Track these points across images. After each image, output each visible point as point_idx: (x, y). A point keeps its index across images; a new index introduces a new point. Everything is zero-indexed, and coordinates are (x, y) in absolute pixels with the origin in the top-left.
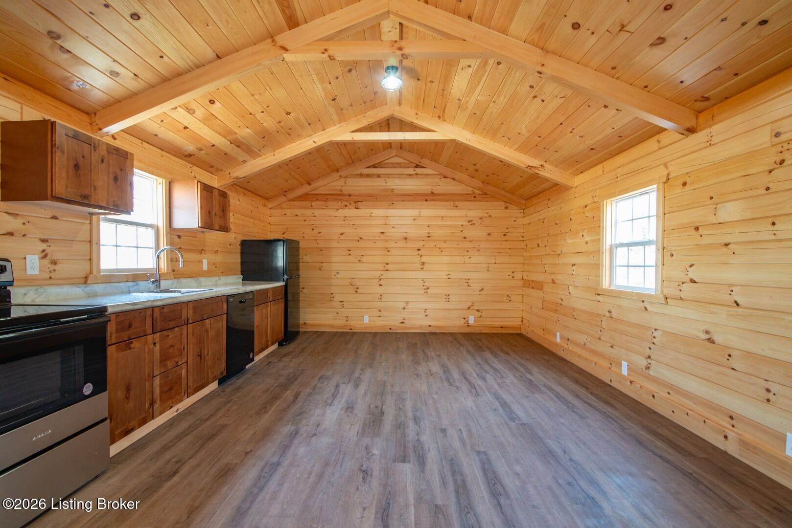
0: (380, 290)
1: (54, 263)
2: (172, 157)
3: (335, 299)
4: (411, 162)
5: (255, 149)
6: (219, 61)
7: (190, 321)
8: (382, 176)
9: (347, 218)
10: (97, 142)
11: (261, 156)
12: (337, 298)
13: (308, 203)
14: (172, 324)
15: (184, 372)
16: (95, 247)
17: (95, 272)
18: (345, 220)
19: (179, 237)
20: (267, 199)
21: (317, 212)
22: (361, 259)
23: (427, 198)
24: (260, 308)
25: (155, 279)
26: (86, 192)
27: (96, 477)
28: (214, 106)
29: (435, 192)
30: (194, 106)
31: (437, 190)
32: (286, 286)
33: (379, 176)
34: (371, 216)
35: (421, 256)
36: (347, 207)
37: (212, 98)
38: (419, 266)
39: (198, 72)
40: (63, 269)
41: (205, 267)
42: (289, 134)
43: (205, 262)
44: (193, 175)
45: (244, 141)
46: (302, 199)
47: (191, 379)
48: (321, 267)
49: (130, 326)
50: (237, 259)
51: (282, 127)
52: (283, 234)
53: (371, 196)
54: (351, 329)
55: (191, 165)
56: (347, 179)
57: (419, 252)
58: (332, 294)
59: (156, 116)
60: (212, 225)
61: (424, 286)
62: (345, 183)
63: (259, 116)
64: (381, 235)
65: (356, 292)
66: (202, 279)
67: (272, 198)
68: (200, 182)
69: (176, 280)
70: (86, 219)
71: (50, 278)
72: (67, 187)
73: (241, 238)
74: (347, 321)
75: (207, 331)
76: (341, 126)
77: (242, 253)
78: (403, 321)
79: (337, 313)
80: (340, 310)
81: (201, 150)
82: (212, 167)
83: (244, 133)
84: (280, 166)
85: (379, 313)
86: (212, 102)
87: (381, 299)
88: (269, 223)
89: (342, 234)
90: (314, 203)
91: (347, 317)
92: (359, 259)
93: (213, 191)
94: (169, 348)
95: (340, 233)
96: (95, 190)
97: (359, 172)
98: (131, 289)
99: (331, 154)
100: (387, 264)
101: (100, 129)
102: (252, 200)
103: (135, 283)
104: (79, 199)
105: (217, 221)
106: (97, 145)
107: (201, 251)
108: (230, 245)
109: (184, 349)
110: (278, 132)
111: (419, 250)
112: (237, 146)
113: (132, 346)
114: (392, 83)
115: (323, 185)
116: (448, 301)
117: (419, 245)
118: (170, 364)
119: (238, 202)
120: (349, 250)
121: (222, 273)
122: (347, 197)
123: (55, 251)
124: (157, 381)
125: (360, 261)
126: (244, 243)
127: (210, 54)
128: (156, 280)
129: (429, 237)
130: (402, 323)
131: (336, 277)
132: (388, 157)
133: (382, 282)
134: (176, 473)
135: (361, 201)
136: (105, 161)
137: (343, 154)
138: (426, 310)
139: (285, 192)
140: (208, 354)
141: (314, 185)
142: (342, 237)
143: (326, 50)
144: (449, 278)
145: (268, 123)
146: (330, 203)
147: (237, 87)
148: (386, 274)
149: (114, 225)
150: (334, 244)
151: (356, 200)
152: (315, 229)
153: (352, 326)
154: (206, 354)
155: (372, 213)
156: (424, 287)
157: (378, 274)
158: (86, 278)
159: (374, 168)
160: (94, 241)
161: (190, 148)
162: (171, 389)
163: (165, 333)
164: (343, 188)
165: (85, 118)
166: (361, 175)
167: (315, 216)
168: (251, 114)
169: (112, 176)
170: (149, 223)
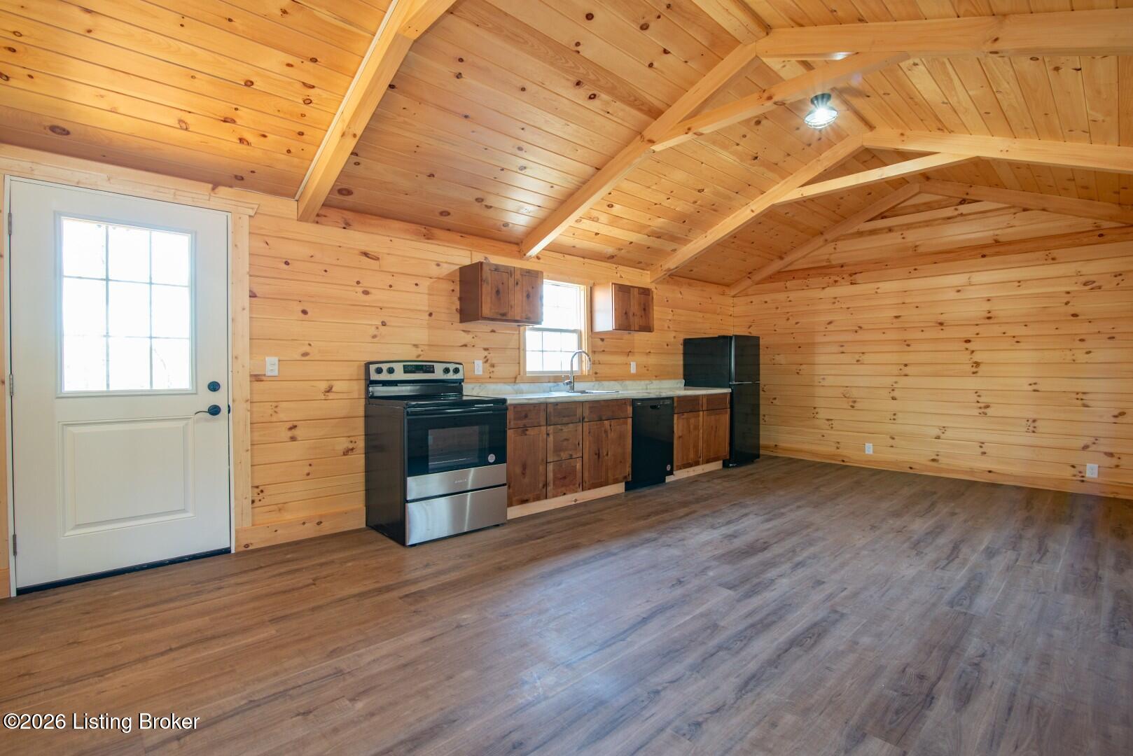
0: (893, 406)
1: (493, 366)
2: (592, 261)
3: (817, 416)
4: (950, 197)
5: (679, 235)
6: (600, 172)
7: (586, 420)
8: (896, 228)
9: (838, 299)
10: (513, 269)
11: (692, 241)
12: (823, 414)
13: (780, 284)
14: (565, 420)
15: (579, 466)
16: (522, 352)
17: (522, 373)
18: (834, 303)
19: (602, 340)
20: (728, 285)
21: (793, 295)
22: (860, 359)
23: (985, 252)
24: (684, 417)
25: (571, 380)
26: (504, 311)
27: (498, 525)
28: (613, 208)
29: (1002, 239)
30: (595, 214)
31: (1006, 234)
32: (731, 394)
33: (890, 230)
34: (876, 292)
35: (973, 352)
36: (838, 284)
37: (609, 203)
38: (969, 368)
39: (585, 187)
40: (500, 371)
41: (633, 369)
42: (715, 210)
43: (633, 365)
44: (619, 275)
45: (662, 231)
46: (772, 280)
47: (586, 475)
48: (800, 370)
49: (526, 416)
50: (679, 360)
51: (701, 206)
52: (749, 328)
53: (877, 262)
54: (843, 461)
55: (615, 266)
56: (838, 243)
57: (967, 345)
58: (815, 408)
59: (566, 231)
60: (630, 326)
61: (978, 402)
62: (835, 248)
63: (666, 203)
64: (895, 320)
65: (853, 407)
66: (628, 383)
67: (733, 283)
68: (615, 284)
69: (597, 383)
70: (516, 330)
71: (490, 377)
72: (491, 309)
73: (682, 337)
74: (838, 448)
75: (606, 432)
76: (786, 182)
77: (685, 354)
78: (936, 457)
79: (823, 436)
80: (826, 431)
81: (620, 249)
82: (640, 263)
83: (658, 223)
84: (721, 244)
85: (891, 442)
86: (611, 206)
87: (894, 419)
88: (731, 315)
89: (830, 323)
90: (788, 284)
91: (838, 443)
92: (858, 358)
93: (632, 291)
94: (563, 441)
95: (827, 322)
96: (511, 307)
97: (855, 230)
98: (552, 389)
99: (793, 216)
100: (906, 365)
101: (525, 255)
102: (703, 290)
103: (555, 384)
104: (499, 317)
105: (636, 321)
106: (513, 272)
107: (629, 353)
108: (667, 345)
109: (579, 444)
110: (698, 212)
111: (968, 341)
112: (658, 237)
113: (527, 433)
114: (822, 116)
115: (799, 258)
116: (1034, 432)
117: (969, 333)
118: (564, 455)
119: (680, 295)
120: (842, 346)
121: (656, 376)
122: (839, 269)
123: (494, 357)
124: (551, 467)
125: (858, 361)
126: (687, 342)
127: (590, 170)
128: (570, 382)
129: (989, 318)
130: (933, 460)
131: (820, 384)
132: (905, 199)
133: (895, 394)
134: (543, 537)
135: (861, 273)
136: (519, 283)
137: (815, 212)
138: (983, 443)
139: (750, 273)
140: (607, 455)
141: (788, 259)
142: (831, 327)
143: (689, 129)
144: (1035, 391)
145: (681, 207)
146: (811, 281)
147: (626, 186)
148: (903, 381)
149: (540, 333)
150: (819, 339)
151: (851, 272)
152: (791, 318)
153: (845, 456)
154: (605, 454)
155: (878, 288)
156: (979, 405)
157: (889, 381)
158: (516, 378)
159: (882, 218)
160: (522, 348)
161: (610, 250)
162: (565, 478)
163: (559, 427)
164: (832, 257)
165: (515, 248)
166: (860, 234)
167: (790, 301)
168: (656, 204)
169: (525, 295)
170: (573, 329)
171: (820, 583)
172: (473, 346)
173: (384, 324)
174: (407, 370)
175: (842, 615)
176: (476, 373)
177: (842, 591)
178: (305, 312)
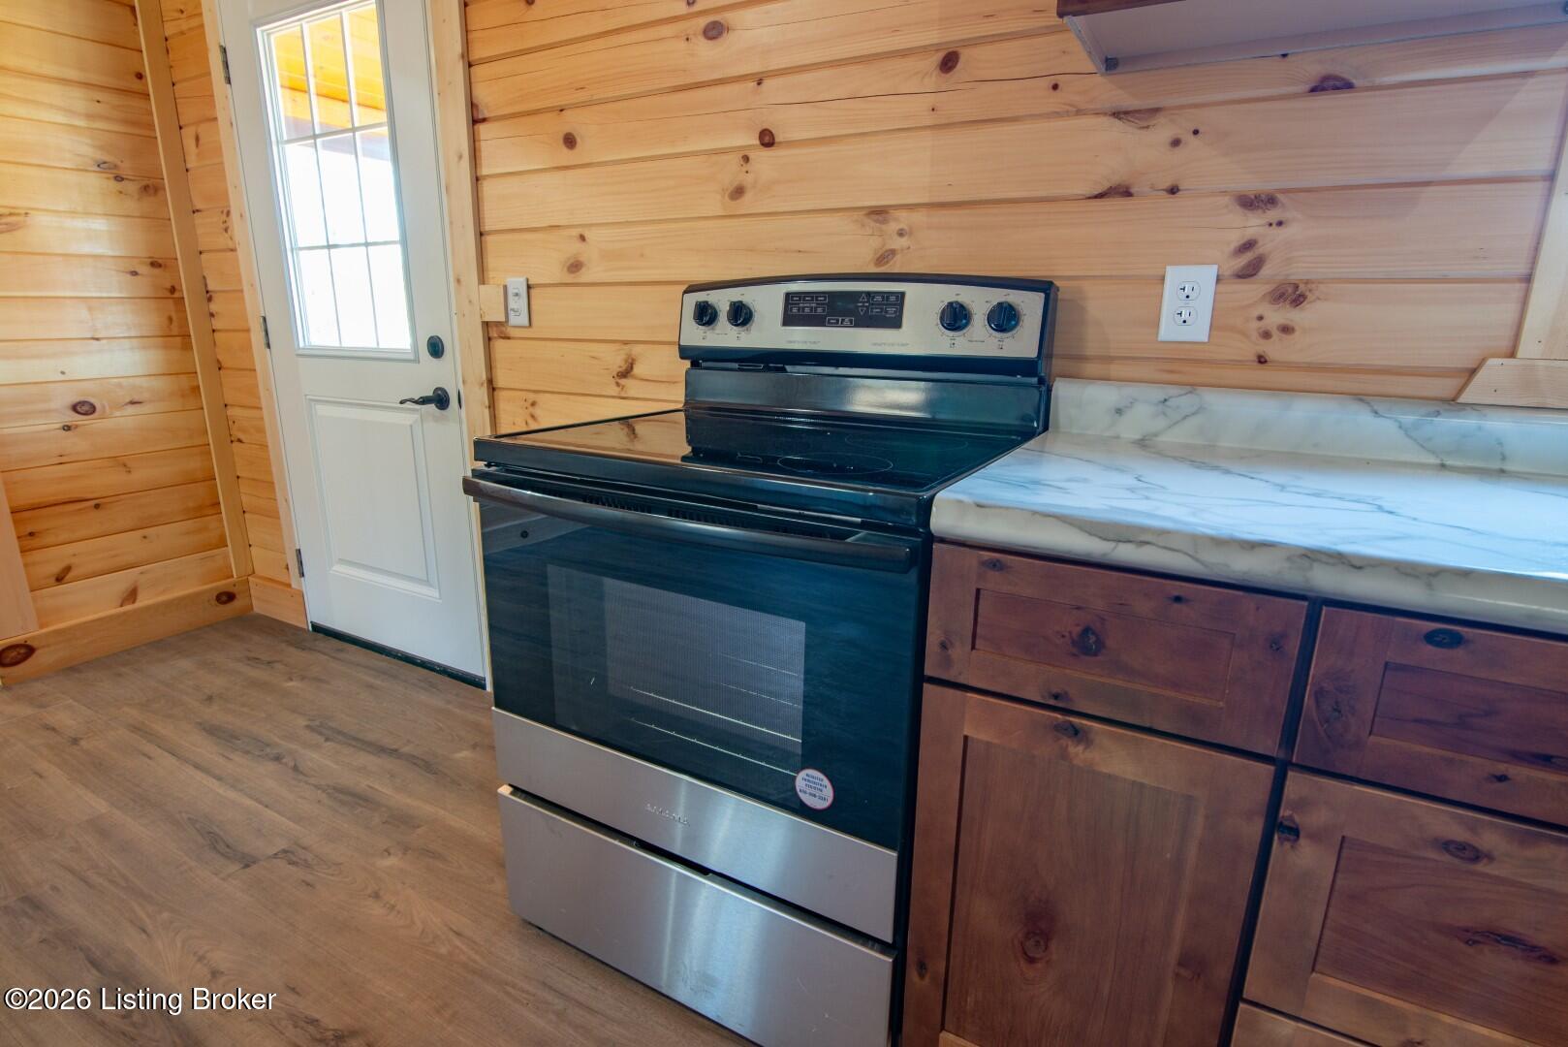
172: (1173, 190)
173: (767, 139)
174: (797, 312)
176: (1169, 330)
178: (570, 141)
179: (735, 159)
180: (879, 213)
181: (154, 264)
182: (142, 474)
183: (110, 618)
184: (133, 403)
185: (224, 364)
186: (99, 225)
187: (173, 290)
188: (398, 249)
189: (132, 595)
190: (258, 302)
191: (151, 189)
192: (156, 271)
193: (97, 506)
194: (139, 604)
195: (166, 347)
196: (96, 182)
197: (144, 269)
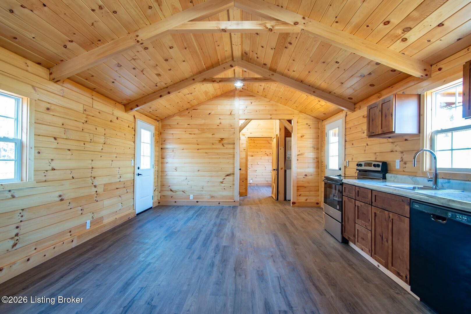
1: (405, 163)
7: (373, 204)
14: (363, 200)
15: (369, 236)
26: (375, 130)
47: (373, 246)
71: (404, 171)
75: (386, 220)
94: (362, 214)
96: (377, 127)
109: (369, 220)
118: (363, 223)
123: (406, 157)
124: (357, 226)
136: (381, 110)
140: (387, 241)
162: (363, 239)
169: (384, 116)
171: (199, 258)
172: (396, 151)
173: (367, 145)
174: (365, 165)
175: (187, 248)
177: (190, 257)
178: (353, 144)
179: (365, 147)
180: (375, 153)
181: (317, 158)
182: (311, 184)
183: (304, 202)
184: (311, 175)
185: (323, 171)
186: (312, 154)
187: (318, 161)
188: (338, 157)
189: (307, 200)
190: (326, 163)
191: (318, 149)
192: (317, 159)
193: (305, 188)
194: (307, 201)
195: (317, 168)
196: (312, 149)
197: (315, 159)
